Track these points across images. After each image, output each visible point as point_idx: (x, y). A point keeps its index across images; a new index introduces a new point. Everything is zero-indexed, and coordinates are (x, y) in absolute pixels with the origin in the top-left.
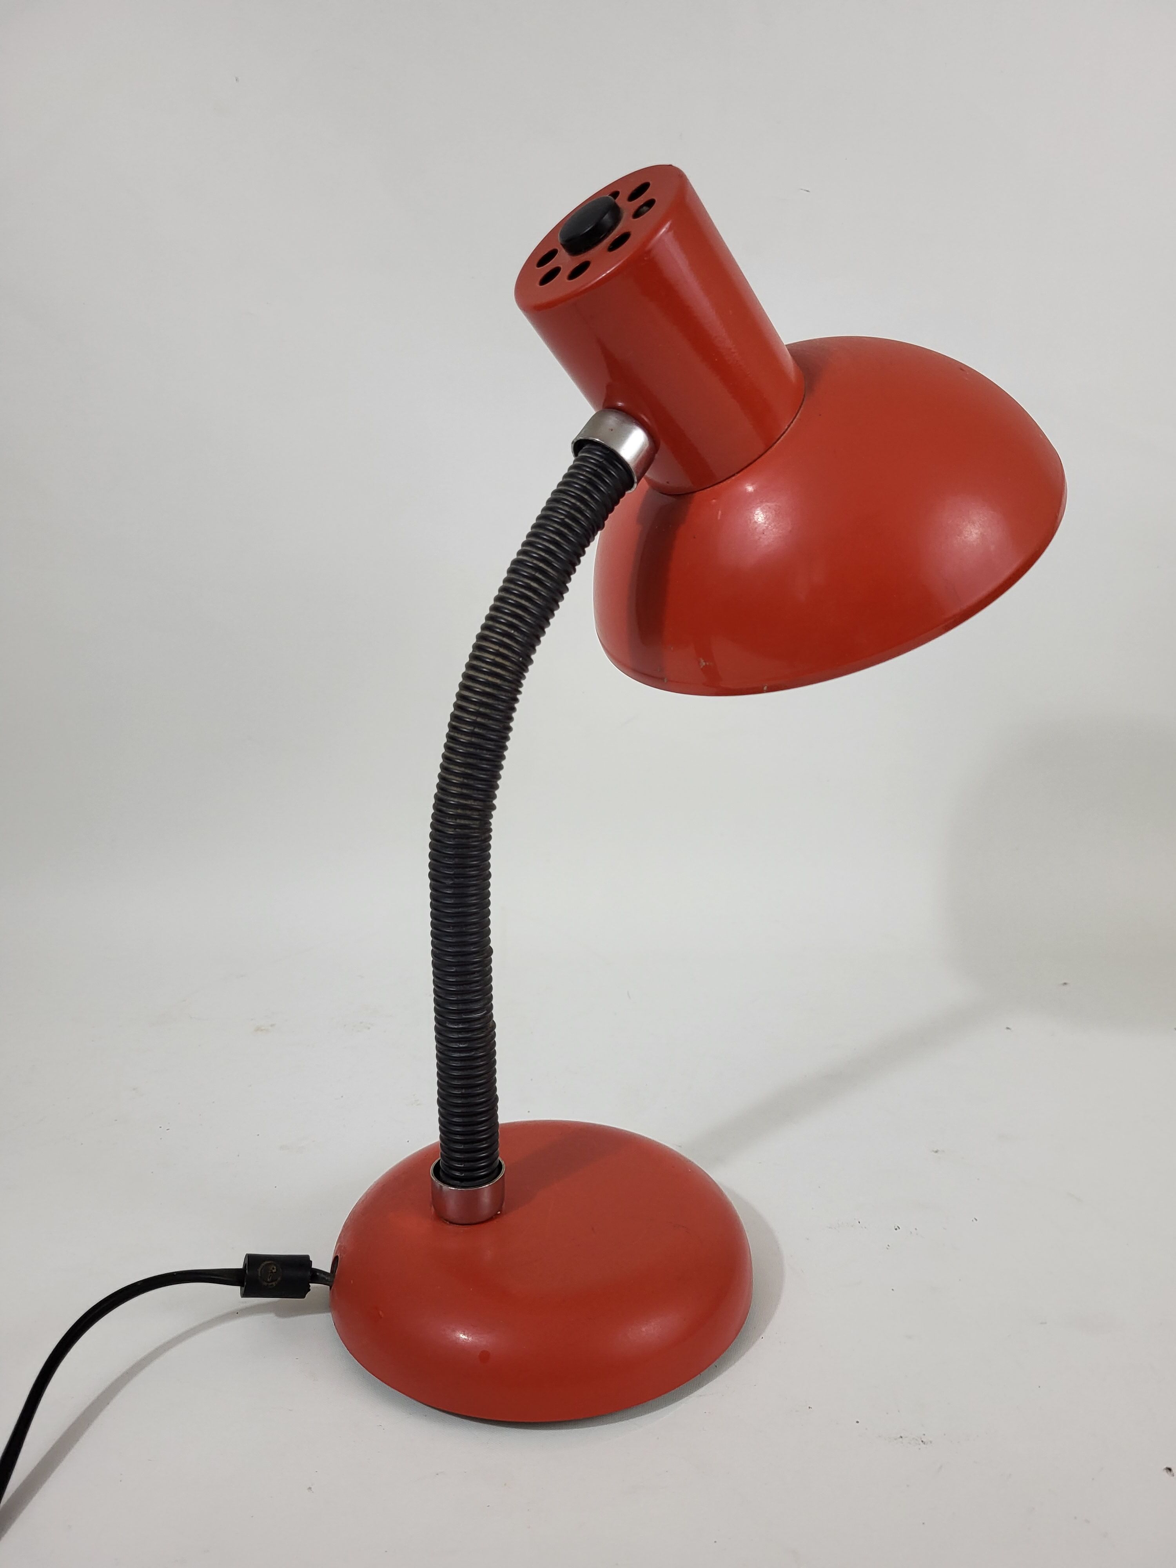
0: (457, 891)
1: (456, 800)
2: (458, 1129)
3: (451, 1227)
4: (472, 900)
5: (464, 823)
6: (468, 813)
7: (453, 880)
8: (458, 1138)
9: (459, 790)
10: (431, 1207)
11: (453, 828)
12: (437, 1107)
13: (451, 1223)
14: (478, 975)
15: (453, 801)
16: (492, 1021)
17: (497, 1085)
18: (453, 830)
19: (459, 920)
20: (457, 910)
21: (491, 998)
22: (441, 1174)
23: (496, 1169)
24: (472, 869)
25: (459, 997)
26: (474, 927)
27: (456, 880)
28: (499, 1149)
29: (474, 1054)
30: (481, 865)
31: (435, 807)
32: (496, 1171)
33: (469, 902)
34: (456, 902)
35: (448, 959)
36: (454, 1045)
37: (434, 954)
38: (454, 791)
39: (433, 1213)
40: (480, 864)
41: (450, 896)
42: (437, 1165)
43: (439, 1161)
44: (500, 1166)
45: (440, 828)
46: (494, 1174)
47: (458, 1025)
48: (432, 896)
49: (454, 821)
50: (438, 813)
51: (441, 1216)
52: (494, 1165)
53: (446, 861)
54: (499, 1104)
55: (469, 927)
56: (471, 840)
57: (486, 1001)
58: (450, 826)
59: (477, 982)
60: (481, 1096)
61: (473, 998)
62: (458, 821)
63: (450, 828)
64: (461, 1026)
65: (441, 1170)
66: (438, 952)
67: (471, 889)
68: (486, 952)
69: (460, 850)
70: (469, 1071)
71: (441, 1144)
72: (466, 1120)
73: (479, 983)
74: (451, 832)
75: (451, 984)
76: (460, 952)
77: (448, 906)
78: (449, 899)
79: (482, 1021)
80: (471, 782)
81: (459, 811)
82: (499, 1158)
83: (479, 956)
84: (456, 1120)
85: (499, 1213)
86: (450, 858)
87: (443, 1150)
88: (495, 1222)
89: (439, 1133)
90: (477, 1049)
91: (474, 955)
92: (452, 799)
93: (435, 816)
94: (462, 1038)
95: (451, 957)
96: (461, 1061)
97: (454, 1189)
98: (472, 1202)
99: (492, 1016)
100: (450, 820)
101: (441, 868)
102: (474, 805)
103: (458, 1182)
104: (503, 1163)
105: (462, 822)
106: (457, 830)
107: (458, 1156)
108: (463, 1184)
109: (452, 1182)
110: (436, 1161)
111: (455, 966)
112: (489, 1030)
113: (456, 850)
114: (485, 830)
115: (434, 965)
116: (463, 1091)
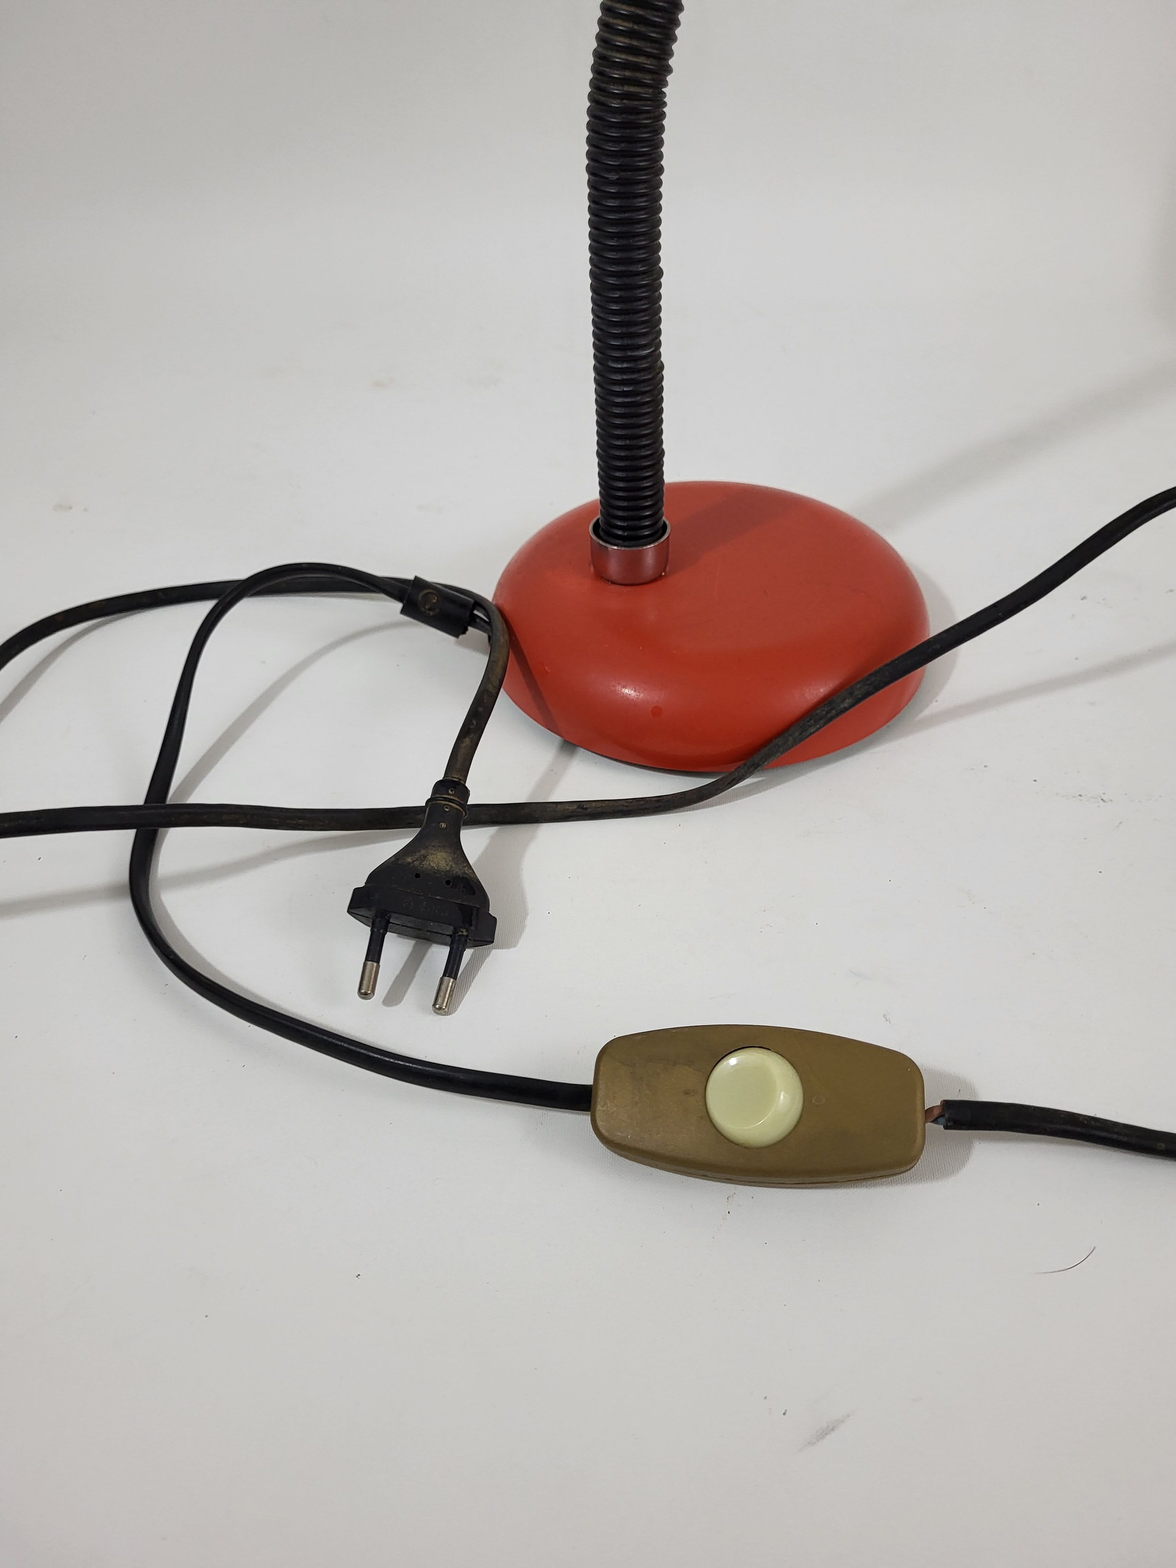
0: (623, 190)
1: (623, 56)
2: (621, 485)
3: (613, 587)
4: (641, 202)
5: (633, 90)
6: (639, 75)
7: (618, 174)
8: (620, 494)
9: (627, 41)
10: (590, 566)
11: (618, 98)
12: (596, 460)
13: (613, 583)
14: (647, 302)
15: (619, 57)
16: (659, 362)
17: (664, 437)
18: (619, 101)
19: (624, 229)
20: (623, 215)
21: (659, 333)
22: (601, 533)
23: (659, 530)
24: (642, 158)
25: (624, 330)
26: (642, 238)
27: (622, 173)
28: (663, 508)
29: (640, 399)
30: (653, 154)
31: (595, 69)
32: (661, 532)
33: (638, 205)
34: (623, 204)
35: (611, 281)
36: (617, 389)
37: (592, 274)
38: (620, 42)
39: (592, 572)
40: (651, 152)
41: (614, 196)
42: (597, 523)
43: (598, 519)
44: (665, 527)
45: (602, 99)
46: (659, 534)
47: (622, 364)
48: (590, 196)
49: (621, 88)
50: (599, 77)
51: (601, 576)
52: (659, 523)
53: (610, 146)
54: (665, 459)
55: (637, 239)
56: (642, 116)
57: (654, 336)
58: (615, 96)
59: (645, 310)
60: (647, 448)
61: (640, 331)
62: (626, 88)
63: (614, 98)
64: (625, 365)
65: (600, 529)
66: (598, 271)
67: (641, 186)
68: (654, 274)
69: (628, 131)
70: (634, 419)
71: (600, 501)
72: (630, 474)
73: (648, 312)
74: (615, 104)
75: (615, 313)
76: (625, 271)
77: (612, 210)
78: (613, 201)
79: (650, 359)
80: (643, 29)
81: (627, 73)
82: (664, 518)
83: (648, 277)
84: (618, 474)
85: (663, 574)
86: (615, 142)
87: (602, 506)
88: (660, 583)
89: (598, 488)
90: (644, 393)
91: (643, 276)
92: (618, 55)
93: (595, 82)
94: (626, 380)
95: (615, 279)
96: (625, 407)
97: (616, 548)
98: (636, 562)
99: (660, 355)
100: (615, 88)
101: (603, 158)
102: (645, 64)
103: (621, 542)
104: (667, 522)
105: (632, 89)
106: (625, 101)
107: (620, 513)
108: (626, 543)
109: (613, 541)
110: (595, 520)
111: (620, 290)
112: (657, 371)
113: (622, 131)
114: (658, 101)
115: (593, 289)
116: (628, 442)
